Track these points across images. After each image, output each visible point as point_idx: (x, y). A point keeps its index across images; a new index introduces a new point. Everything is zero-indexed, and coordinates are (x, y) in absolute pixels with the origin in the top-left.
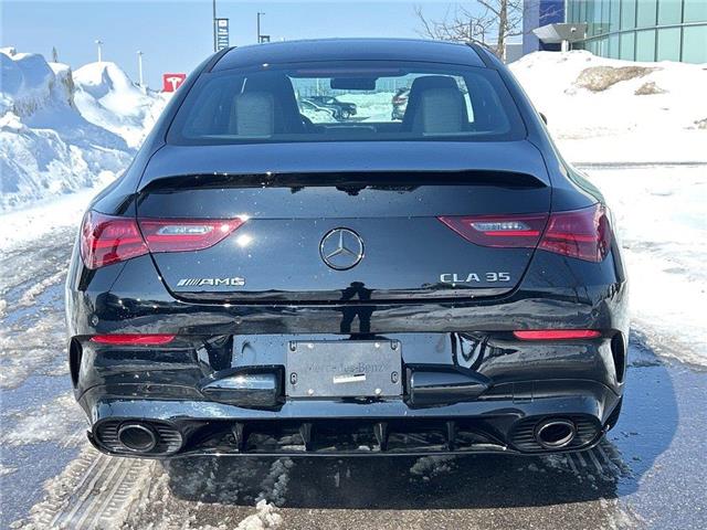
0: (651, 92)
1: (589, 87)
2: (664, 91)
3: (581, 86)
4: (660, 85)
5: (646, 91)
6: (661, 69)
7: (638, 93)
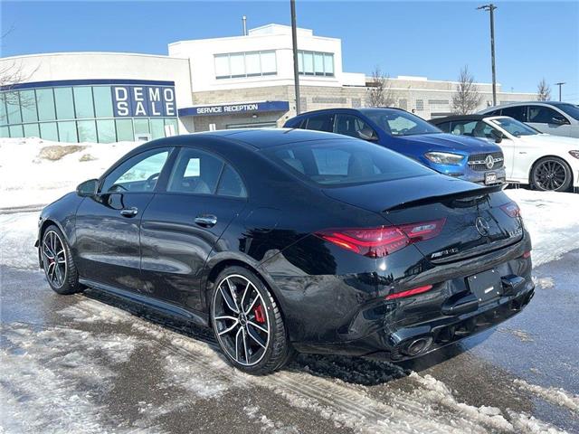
0: (89, 159)
1: (49, 158)
2: (96, 159)
3: (43, 158)
4: (93, 155)
5: (85, 159)
6: (90, 146)
7: (81, 161)
